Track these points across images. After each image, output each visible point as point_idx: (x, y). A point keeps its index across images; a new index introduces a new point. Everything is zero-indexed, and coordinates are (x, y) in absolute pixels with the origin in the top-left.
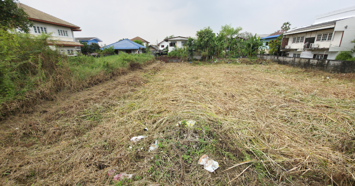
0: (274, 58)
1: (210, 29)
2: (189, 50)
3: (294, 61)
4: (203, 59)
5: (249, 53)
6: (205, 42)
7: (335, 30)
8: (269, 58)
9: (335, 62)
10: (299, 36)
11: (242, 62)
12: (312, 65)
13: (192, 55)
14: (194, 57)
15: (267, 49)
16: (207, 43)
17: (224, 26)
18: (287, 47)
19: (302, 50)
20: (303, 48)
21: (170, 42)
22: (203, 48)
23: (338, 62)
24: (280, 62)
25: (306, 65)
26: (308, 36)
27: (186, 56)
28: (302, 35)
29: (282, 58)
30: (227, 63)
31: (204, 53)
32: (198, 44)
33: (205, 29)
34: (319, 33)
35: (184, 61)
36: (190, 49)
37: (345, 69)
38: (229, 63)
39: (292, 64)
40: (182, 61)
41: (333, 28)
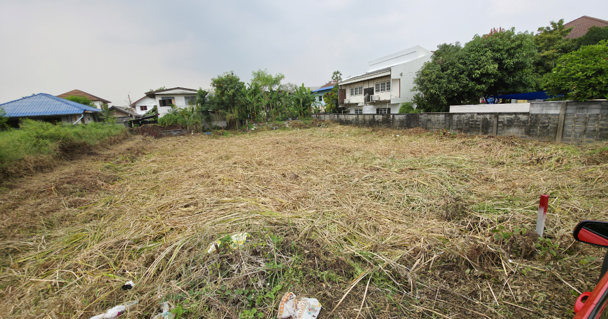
0: (334, 117)
1: (234, 76)
2: (203, 112)
3: (357, 119)
4: (231, 126)
5: (300, 112)
6: (229, 96)
7: (392, 77)
8: (327, 117)
9: (400, 116)
10: (356, 86)
11: (293, 127)
12: (378, 122)
13: (209, 120)
14: (214, 124)
15: (322, 105)
16: (233, 98)
17: (256, 71)
18: (346, 101)
19: (364, 104)
20: (363, 101)
21: (158, 99)
22: (227, 107)
23: (403, 116)
24: (342, 123)
25: (372, 123)
26: (366, 86)
27: (197, 123)
28: (360, 85)
29: (343, 116)
30: (272, 129)
31: (231, 115)
32: (217, 100)
33: (226, 75)
34: (376, 82)
35: (194, 132)
36: (204, 108)
37: (411, 123)
38: (274, 128)
39: (357, 123)
40: (191, 132)
41: (389, 76)
